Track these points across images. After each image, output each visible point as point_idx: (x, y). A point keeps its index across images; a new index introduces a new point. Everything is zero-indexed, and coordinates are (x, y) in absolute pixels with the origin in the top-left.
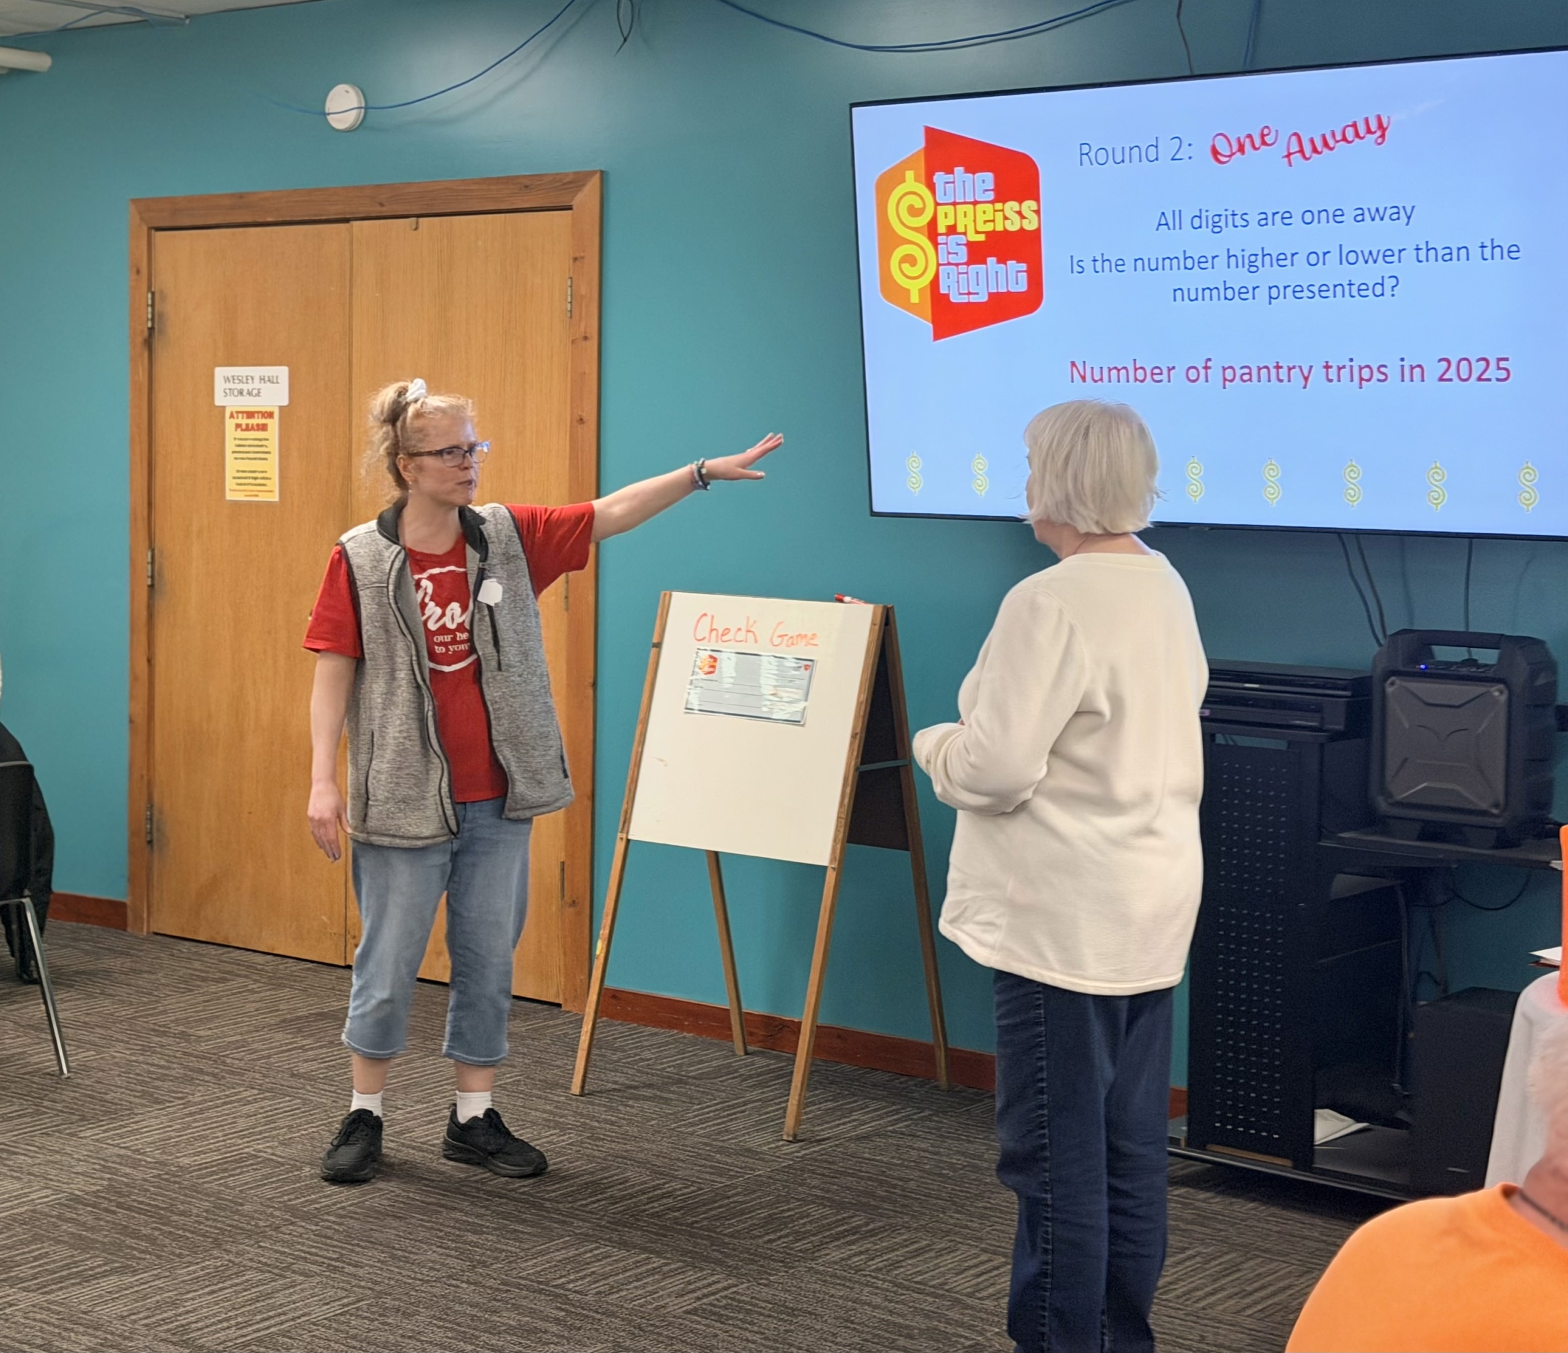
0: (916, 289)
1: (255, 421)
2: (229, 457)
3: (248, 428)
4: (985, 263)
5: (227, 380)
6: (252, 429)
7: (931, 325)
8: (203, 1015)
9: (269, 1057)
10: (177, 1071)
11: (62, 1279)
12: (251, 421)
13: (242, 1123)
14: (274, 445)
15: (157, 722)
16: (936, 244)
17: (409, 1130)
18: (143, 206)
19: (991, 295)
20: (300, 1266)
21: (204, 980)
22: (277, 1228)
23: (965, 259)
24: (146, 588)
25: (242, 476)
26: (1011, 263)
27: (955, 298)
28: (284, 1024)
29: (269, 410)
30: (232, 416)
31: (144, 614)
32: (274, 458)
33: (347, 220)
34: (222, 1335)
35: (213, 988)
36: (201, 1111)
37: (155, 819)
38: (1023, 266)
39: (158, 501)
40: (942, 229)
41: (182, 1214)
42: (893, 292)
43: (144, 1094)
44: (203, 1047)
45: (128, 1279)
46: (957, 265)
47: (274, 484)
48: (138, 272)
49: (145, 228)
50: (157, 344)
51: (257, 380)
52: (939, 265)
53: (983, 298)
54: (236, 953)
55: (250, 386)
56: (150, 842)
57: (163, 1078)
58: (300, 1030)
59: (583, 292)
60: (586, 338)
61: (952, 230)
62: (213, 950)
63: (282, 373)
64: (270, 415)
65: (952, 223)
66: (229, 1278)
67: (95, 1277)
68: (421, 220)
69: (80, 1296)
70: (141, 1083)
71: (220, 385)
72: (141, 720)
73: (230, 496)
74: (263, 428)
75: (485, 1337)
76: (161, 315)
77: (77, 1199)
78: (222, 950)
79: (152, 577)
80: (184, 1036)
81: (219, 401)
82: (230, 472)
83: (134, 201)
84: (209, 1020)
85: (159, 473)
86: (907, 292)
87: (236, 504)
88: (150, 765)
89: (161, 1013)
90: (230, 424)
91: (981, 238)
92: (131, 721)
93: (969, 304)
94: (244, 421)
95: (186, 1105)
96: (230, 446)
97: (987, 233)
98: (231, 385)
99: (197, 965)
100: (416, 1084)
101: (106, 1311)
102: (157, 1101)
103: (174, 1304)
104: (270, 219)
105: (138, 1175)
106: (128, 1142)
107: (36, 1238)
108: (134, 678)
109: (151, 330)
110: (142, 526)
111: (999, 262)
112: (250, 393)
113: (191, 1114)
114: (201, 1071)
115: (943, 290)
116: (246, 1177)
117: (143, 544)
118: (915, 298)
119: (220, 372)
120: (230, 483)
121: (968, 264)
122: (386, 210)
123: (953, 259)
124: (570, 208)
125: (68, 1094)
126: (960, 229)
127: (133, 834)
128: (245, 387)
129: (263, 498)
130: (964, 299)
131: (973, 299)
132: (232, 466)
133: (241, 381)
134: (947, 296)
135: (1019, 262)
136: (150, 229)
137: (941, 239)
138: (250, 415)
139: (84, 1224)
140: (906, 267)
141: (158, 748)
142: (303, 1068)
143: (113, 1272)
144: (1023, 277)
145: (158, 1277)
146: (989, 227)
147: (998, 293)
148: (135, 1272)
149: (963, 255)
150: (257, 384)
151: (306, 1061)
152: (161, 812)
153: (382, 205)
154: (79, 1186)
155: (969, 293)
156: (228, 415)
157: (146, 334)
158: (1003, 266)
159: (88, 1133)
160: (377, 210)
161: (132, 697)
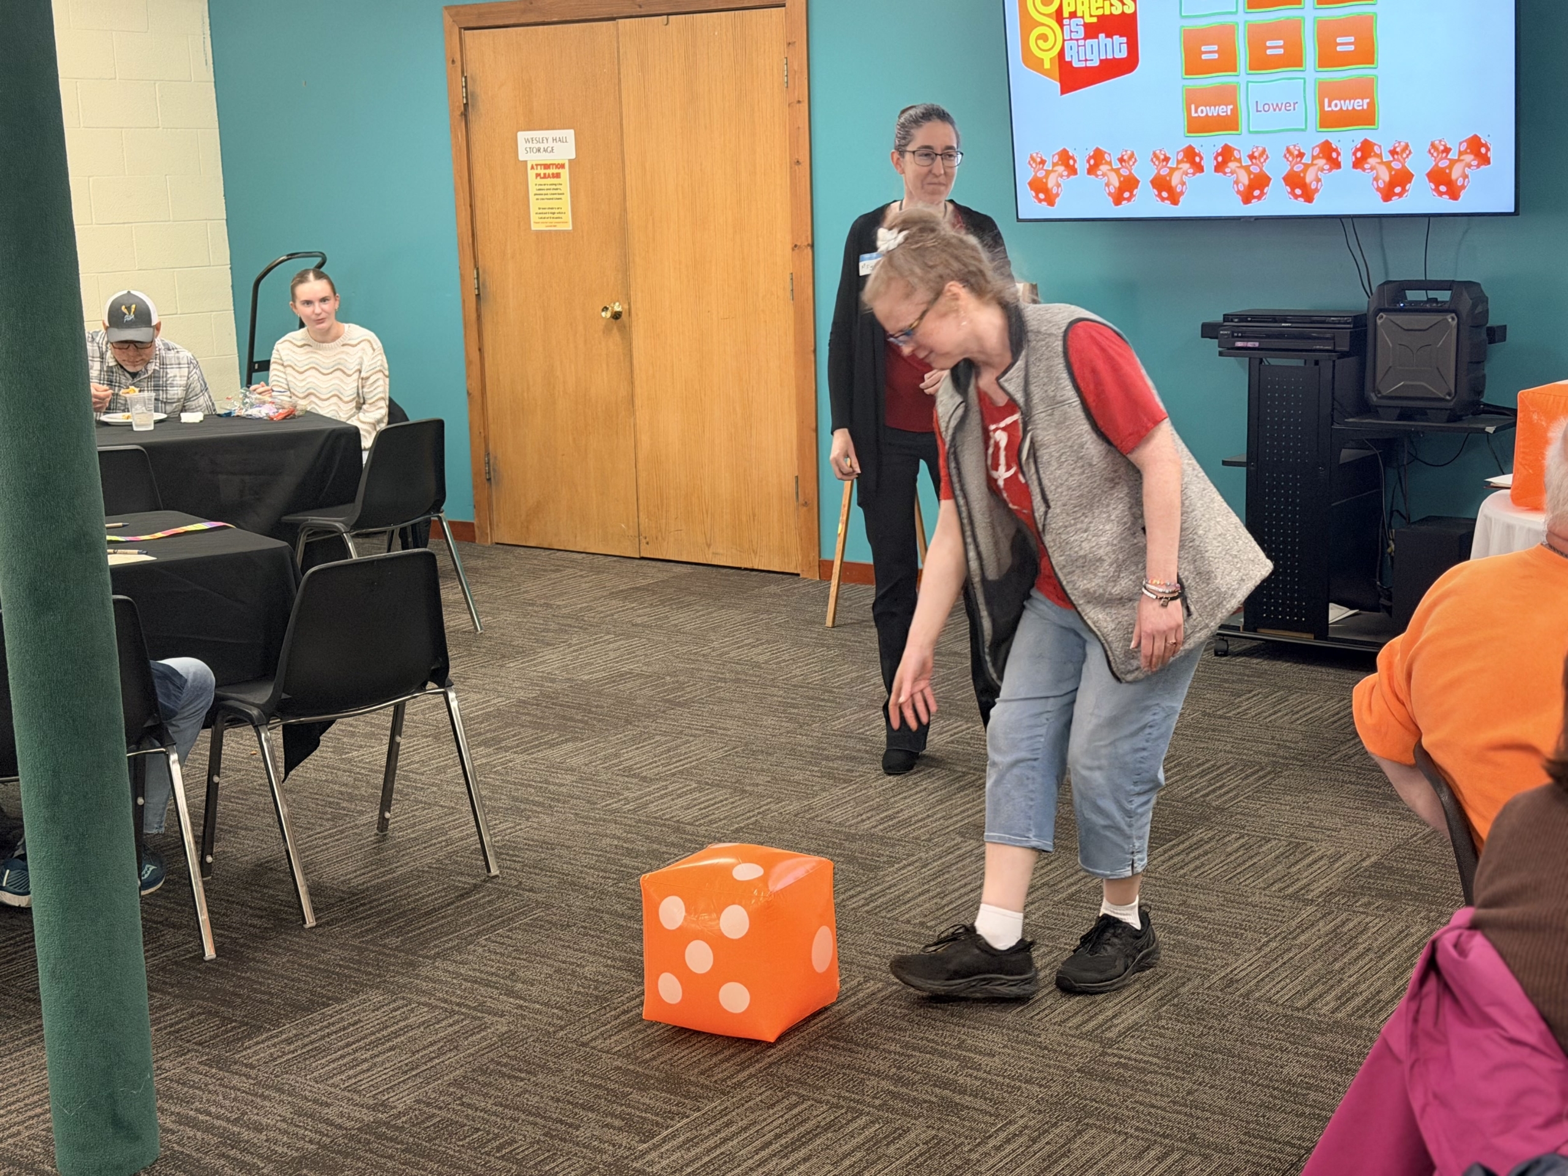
0: (1048, 58)
1: (551, 171)
2: (532, 198)
3: (545, 177)
4: (1097, 37)
5: (527, 141)
6: (549, 177)
7: (1058, 84)
8: (555, 592)
9: (612, 615)
10: (553, 626)
11: (536, 746)
12: (547, 171)
13: (612, 655)
14: (566, 188)
15: (489, 394)
16: (1062, 26)
17: (727, 653)
18: (455, 11)
19: (1101, 61)
20: (687, 731)
21: (545, 571)
22: (664, 712)
23: (1082, 36)
24: (474, 298)
25: (542, 211)
26: (1116, 37)
27: (1076, 64)
28: (613, 595)
29: (561, 162)
30: (532, 168)
31: (474, 316)
32: (567, 197)
33: (613, 19)
34: (656, 770)
35: (553, 576)
36: (581, 649)
37: (491, 462)
38: (1124, 40)
39: (479, 233)
40: (1066, 14)
41: (597, 707)
42: (1032, 61)
43: (537, 641)
44: (564, 611)
45: (579, 744)
46: (1077, 40)
47: (568, 217)
48: (453, 61)
49: (457, 30)
50: (472, 117)
51: (550, 140)
52: (1064, 40)
53: (1096, 63)
54: (559, 554)
55: (545, 145)
56: (489, 480)
57: (548, 631)
58: (626, 598)
59: (796, 68)
60: (799, 102)
61: (1073, 15)
62: (544, 553)
63: (570, 134)
64: (562, 166)
65: (1073, 10)
66: (645, 740)
67: (557, 744)
68: (671, 17)
69: (555, 754)
70: (532, 634)
71: (522, 146)
72: (477, 394)
73: (534, 227)
74: (558, 176)
75: (824, 763)
76: (473, 94)
77: (524, 702)
78: (548, 552)
79: (478, 288)
80: (548, 606)
81: (521, 158)
82: (533, 209)
83: (446, 8)
84: (561, 594)
85: (478, 212)
86: (1042, 60)
87: (539, 233)
88: (485, 426)
89: (524, 592)
90: (531, 174)
91: (1094, 20)
92: (469, 394)
93: (1086, 68)
94: (542, 172)
95: (570, 645)
96: (532, 189)
97: (1098, 17)
98: (531, 145)
99: (536, 562)
100: (719, 626)
101: (573, 762)
102: (548, 644)
103: (616, 755)
104: (555, 19)
105: (557, 686)
106: (540, 668)
107: (507, 725)
108: (469, 363)
109: (466, 105)
110: (468, 252)
111: (1107, 36)
112: (545, 150)
113: (574, 651)
114: (570, 626)
115: (1067, 59)
116: (629, 685)
117: (470, 263)
118: (1047, 65)
119: (522, 136)
120: (534, 218)
121: (1085, 38)
122: (643, 11)
123: (1074, 36)
124: (784, 6)
125: (486, 643)
126: (1079, 14)
127: (476, 474)
128: (542, 146)
129: (560, 227)
130: (1082, 64)
131: (1089, 64)
132: (534, 205)
133: (538, 142)
134: (1070, 63)
135: (1121, 36)
136: (460, 28)
137: (1066, 22)
138: (547, 166)
139: (536, 715)
140: (1040, 42)
141: (490, 412)
142: (639, 621)
143: (567, 741)
144: (1124, 47)
145: (598, 742)
146: (1100, 12)
147: (1107, 60)
148: (582, 740)
149: (1081, 34)
150: (550, 144)
151: (639, 616)
152: (496, 458)
153: (640, 7)
154: (521, 694)
155: (1086, 60)
156: (529, 167)
157: (462, 108)
158: (1109, 40)
159: (512, 665)
160: (639, 11)
161: (468, 377)
